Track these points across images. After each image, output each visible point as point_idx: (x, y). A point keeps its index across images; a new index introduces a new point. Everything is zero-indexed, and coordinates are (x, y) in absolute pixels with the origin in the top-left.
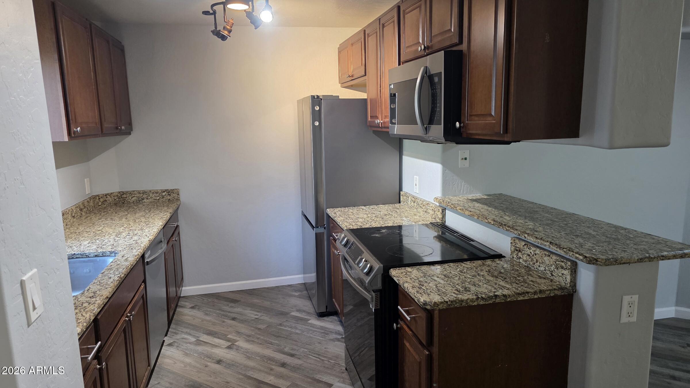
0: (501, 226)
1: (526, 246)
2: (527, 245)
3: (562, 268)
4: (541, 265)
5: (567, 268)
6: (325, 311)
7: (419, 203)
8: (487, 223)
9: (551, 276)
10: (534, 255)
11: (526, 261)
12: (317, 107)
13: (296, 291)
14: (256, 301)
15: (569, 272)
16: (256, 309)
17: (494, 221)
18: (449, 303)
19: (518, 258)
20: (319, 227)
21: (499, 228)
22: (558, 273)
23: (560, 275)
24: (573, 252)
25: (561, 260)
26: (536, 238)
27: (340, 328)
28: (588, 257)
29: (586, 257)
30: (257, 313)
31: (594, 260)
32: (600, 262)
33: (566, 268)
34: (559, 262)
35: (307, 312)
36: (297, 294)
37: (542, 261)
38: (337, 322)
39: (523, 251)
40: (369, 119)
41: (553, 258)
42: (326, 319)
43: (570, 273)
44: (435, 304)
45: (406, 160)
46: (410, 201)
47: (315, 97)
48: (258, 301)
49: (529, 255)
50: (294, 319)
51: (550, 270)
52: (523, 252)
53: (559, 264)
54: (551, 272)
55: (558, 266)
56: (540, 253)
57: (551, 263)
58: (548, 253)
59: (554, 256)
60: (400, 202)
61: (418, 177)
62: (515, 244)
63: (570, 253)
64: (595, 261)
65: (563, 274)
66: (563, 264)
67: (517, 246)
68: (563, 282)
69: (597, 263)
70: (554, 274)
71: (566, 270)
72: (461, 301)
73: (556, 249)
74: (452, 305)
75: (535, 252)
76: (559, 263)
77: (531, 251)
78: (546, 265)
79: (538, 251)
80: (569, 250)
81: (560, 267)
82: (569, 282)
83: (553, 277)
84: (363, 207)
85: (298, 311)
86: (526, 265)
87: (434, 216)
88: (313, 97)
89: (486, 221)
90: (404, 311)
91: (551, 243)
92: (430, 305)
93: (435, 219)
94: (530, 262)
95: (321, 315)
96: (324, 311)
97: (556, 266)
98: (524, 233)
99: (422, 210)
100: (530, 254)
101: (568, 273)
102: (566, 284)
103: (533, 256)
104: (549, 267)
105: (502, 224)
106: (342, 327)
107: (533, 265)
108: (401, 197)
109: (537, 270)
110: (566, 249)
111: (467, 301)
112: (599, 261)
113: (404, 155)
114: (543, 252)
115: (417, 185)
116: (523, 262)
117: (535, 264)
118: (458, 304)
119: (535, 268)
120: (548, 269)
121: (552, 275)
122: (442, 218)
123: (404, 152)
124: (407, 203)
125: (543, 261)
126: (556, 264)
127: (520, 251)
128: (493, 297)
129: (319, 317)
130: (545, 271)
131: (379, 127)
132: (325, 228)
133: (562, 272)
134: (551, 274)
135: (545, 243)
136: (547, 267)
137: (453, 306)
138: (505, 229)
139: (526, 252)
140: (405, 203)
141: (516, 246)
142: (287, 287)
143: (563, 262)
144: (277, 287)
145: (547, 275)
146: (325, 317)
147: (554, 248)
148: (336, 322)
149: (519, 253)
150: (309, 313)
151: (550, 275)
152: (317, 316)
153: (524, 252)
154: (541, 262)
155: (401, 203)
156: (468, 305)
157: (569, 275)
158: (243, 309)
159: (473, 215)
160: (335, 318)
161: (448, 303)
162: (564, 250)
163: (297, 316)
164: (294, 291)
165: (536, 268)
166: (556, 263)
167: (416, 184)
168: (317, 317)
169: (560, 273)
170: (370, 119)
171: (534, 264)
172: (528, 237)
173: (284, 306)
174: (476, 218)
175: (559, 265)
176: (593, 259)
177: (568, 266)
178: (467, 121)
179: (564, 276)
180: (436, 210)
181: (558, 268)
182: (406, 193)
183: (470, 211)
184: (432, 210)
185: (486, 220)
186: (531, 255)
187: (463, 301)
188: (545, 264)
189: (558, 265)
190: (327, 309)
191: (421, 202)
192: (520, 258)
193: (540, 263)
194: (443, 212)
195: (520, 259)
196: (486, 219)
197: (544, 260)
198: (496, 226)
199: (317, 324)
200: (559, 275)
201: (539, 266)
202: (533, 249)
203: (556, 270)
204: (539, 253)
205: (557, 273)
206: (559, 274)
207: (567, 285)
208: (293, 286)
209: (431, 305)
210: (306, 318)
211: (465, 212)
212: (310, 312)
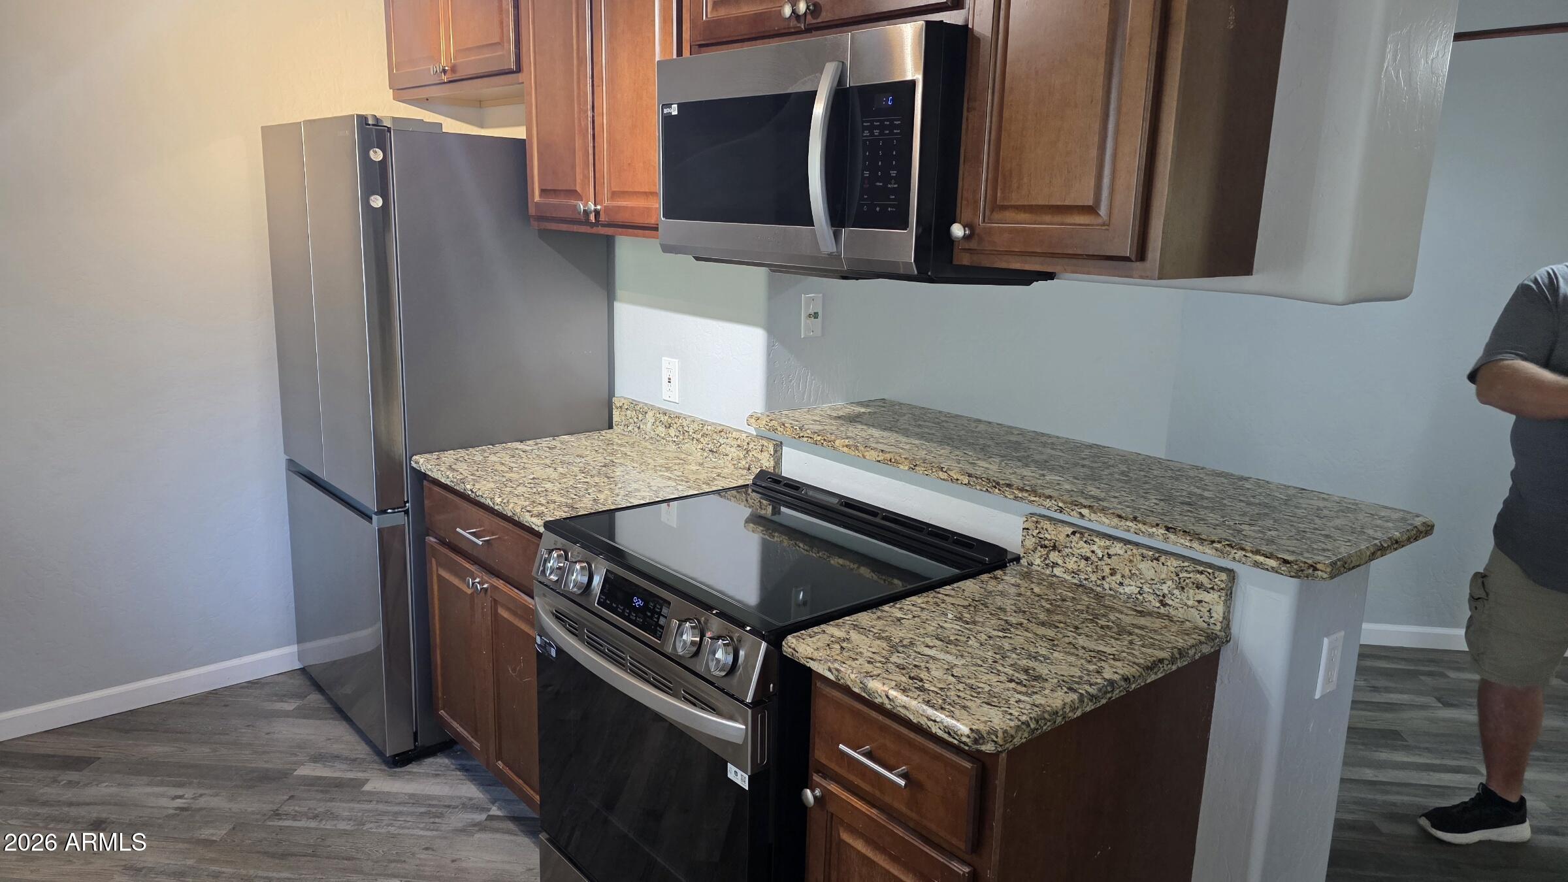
0: (996, 488)
1: (1078, 535)
2: (1081, 533)
3: (1198, 588)
4: (1126, 582)
5: (1215, 587)
6: (413, 748)
7: (686, 429)
8: (944, 480)
9: (1158, 608)
10: (1105, 558)
11: (1074, 573)
12: (376, 152)
13: (282, 698)
14: (158, 749)
15: (1220, 597)
16: (169, 776)
17: (969, 476)
18: (1032, 726)
19: (1047, 565)
20: (389, 511)
21: (990, 492)
22: (1184, 598)
23: (1190, 603)
24: (1243, 549)
25: (1195, 567)
26: (1120, 517)
27: (470, 791)
28: (1292, 562)
29: (1286, 562)
30: (179, 789)
31: (1309, 568)
32: (1322, 571)
33: (1212, 588)
34: (1189, 573)
35: (346, 759)
36: (290, 706)
37: (1130, 571)
38: (454, 773)
39: (1067, 547)
40: (537, 198)
41: (1169, 564)
42: (415, 770)
43: (1223, 598)
44: (1006, 735)
45: (626, 314)
46: (649, 425)
47: (370, 122)
48: (166, 749)
49: (1087, 559)
50: (316, 788)
51: (1158, 593)
52: (1068, 551)
53: (1190, 578)
54: (1161, 598)
55: (1185, 583)
56: (1126, 552)
57: (1163, 576)
58: (1152, 553)
59: (1172, 559)
60: (611, 427)
61: (677, 360)
62: (1039, 532)
63: (1235, 553)
64: (1310, 571)
65: (1200, 602)
66: (1202, 578)
67: (1047, 536)
68: (1202, 619)
69: (1315, 575)
70: (1170, 602)
71: (1211, 591)
72: (1054, 714)
73: (1188, 544)
74: (1037, 729)
75: (1106, 551)
76: (1188, 576)
77: (1095, 548)
78: (1143, 581)
79: (1117, 548)
80: (1230, 545)
81: (1191, 585)
82: (1221, 619)
83: (1168, 608)
84: (517, 445)
85: (318, 758)
86: (1075, 581)
87: (744, 463)
88: (363, 119)
89: (942, 475)
90: (864, 755)
91: (1168, 529)
92: (993, 741)
93: (749, 469)
94: (1090, 575)
95: (400, 761)
96: (407, 749)
97: (1180, 583)
98: (1076, 505)
99: (700, 446)
100: (1089, 554)
101: (1218, 600)
102: (1209, 625)
103: (1101, 559)
104: (1154, 586)
105: (998, 483)
106: (475, 785)
107: (1099, 582)
108: (616, 413)
109: (1112, 592)
110: (1219, 542)
111: (1064, 710)
112: (1321, 568)
113: (621, 301)
114: (1134, 551)
115: (675, 380)
116: (1065, 576)
117: (1108, 580)
118: (1049, 724)
119: (1104, 589)
120: (1151, 592)
121: (1164, 605)
122: (774, 467)
123: (619, 293)
124: (639, 428)
125: (1133, 572)
126: (1180, 579)
127: (1054, 548)
128: (1108, 688)
129: (390, 768)
130: (1141, 594)
131: (587, 222)
132: (406, 512)
133: (1199, 598)
134: (1161, 602)
135: (1149, 530)
136: (1148, 586)
137: (1039, 731)
138: (1012, 497)
139: (1076, 551)
140: (630, 428)
141: (1042, 536)
142: (247, 687)
143: (1201, 573)
144: (210, 693)
145: (1145, 604)
146: (411, 763)
147: (1182, 541)
148: (449, 773)
149: (1052, 552)
150: (355, 760)
151: (1158, 605)
152: (383, 767)
153: (1070, 550)
154: (1127, 573)
155: (615, 427)
156: (1065, 722)
157: (1222, 603)
158: (119, 784)
159: (893, 460)
160: (442, 761)
161: (1030, 726)
162: (1215, 545)
163: (320, 778)
164: (274, 698)
165: (1110, 589)
166: (1178, 575)
167: (669, 379)
168: (386, 768)
169: (1192, 599)
170: (541, 196)
171: (1103, 578)
172: (1093, 515)
173: (264, 752)
174: (907, 468)
175: (1187, 581)
176: (1306, 565)
177: (1219, 583)
178: (984, 221)
179: (1203, 606)
180: (751, 446)
181: (1183, 588)
182: (634, 405)
183: (882, 451)
184: (739, 446)
185: (941, 473)
186: (1093, 558)
187: (1057, 713)
188: (1141, 578)
189: (1185, 580)
190: (416, 740)
191: (696, 425)
192: (1055, 564)
193: (1123, 576)
194: (776, 451)
195: (1052, 567)
196: (942, 471)
197: (1138, 569)
198: (978, 488)
199: (394, 790)
200: (1186, 605)
201: (1121, 584)
202: (1102, 544)
203: (1176, 592)
204: (1121, 552)
205: (1181, 600)
206: (1187, 601)
207: (1212, 626)
208: (267, 684)
209: (996, 739)
210: (352, 779)
211: (866, 454)
212: (355, 756)
